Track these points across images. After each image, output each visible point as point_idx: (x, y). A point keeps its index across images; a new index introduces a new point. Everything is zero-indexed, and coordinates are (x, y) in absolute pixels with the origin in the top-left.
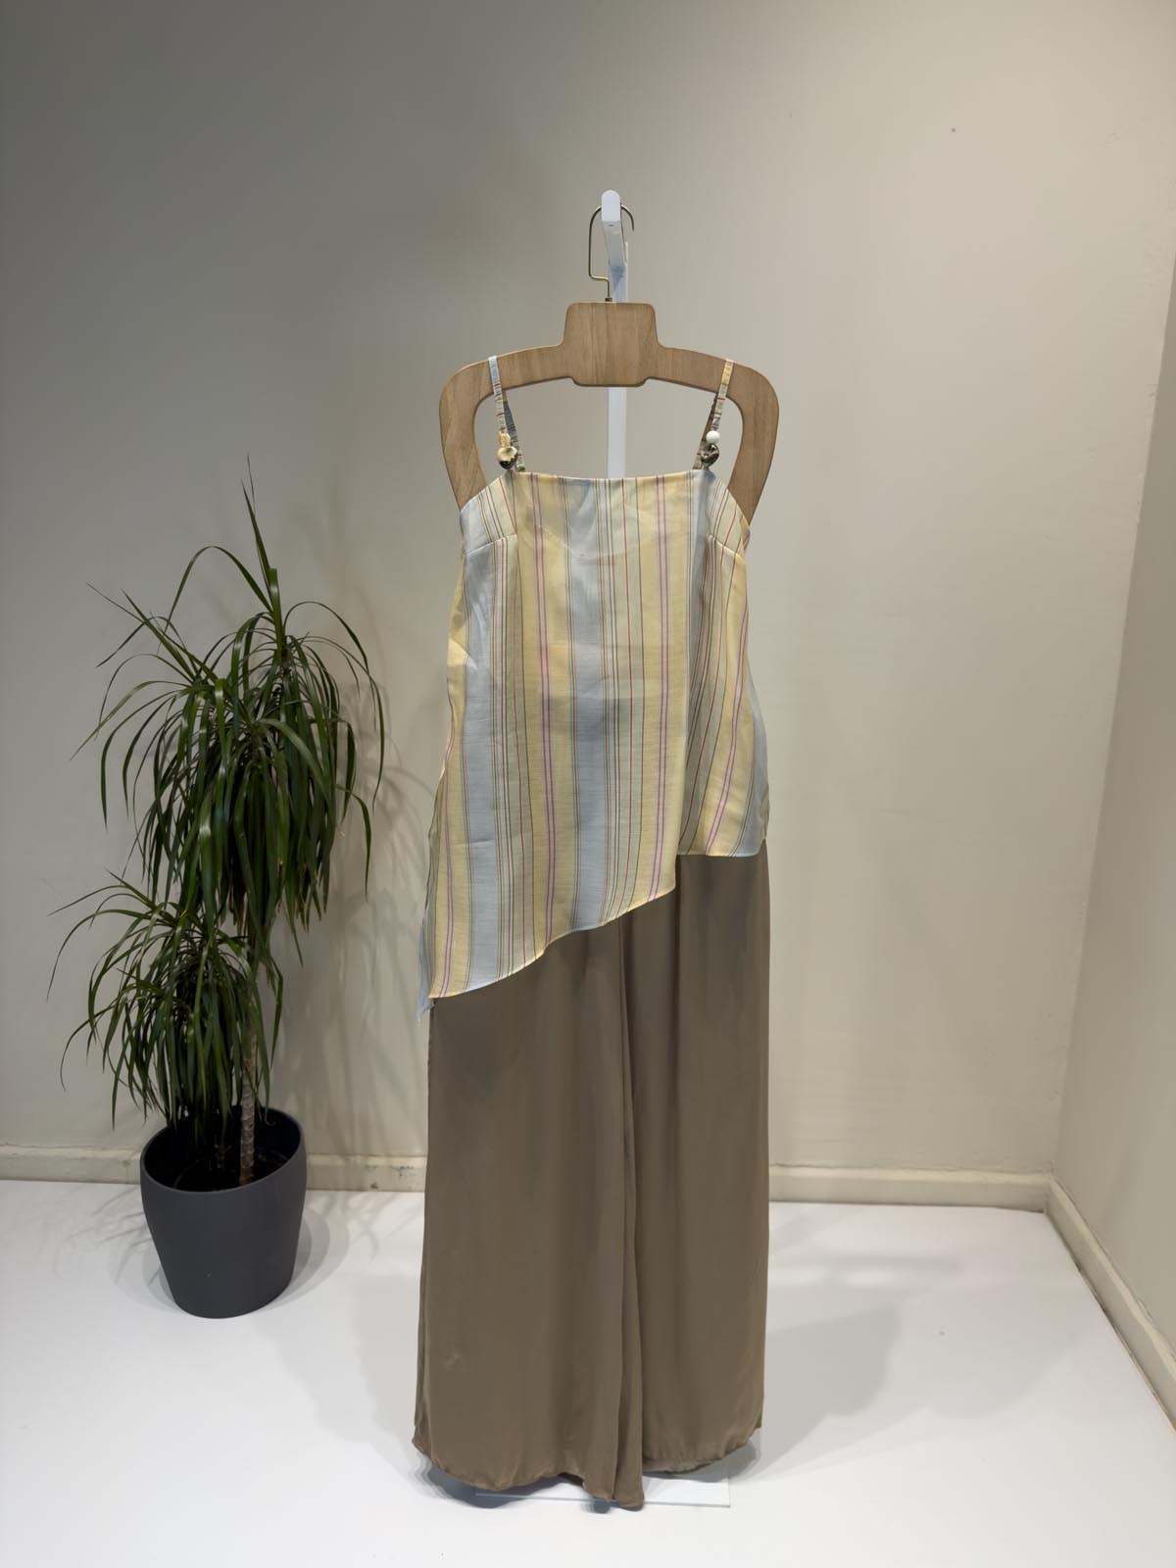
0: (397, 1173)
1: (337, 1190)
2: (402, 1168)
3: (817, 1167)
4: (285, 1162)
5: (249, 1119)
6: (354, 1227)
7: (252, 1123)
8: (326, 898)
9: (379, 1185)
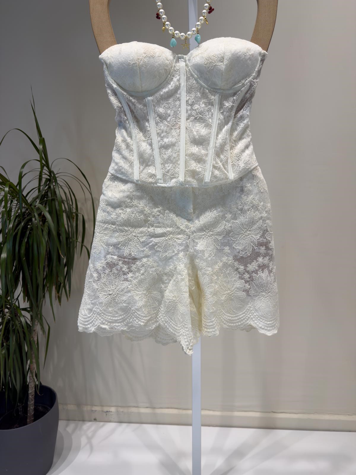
0: (105, 414)
1: (80, 421)
2: (107, 411)
3: (290, 413)
4: (50, 410)
5: (32, 392)
6: (84, 440)
7: (33, 393)
8: (70, 290)
9: (97, 419)
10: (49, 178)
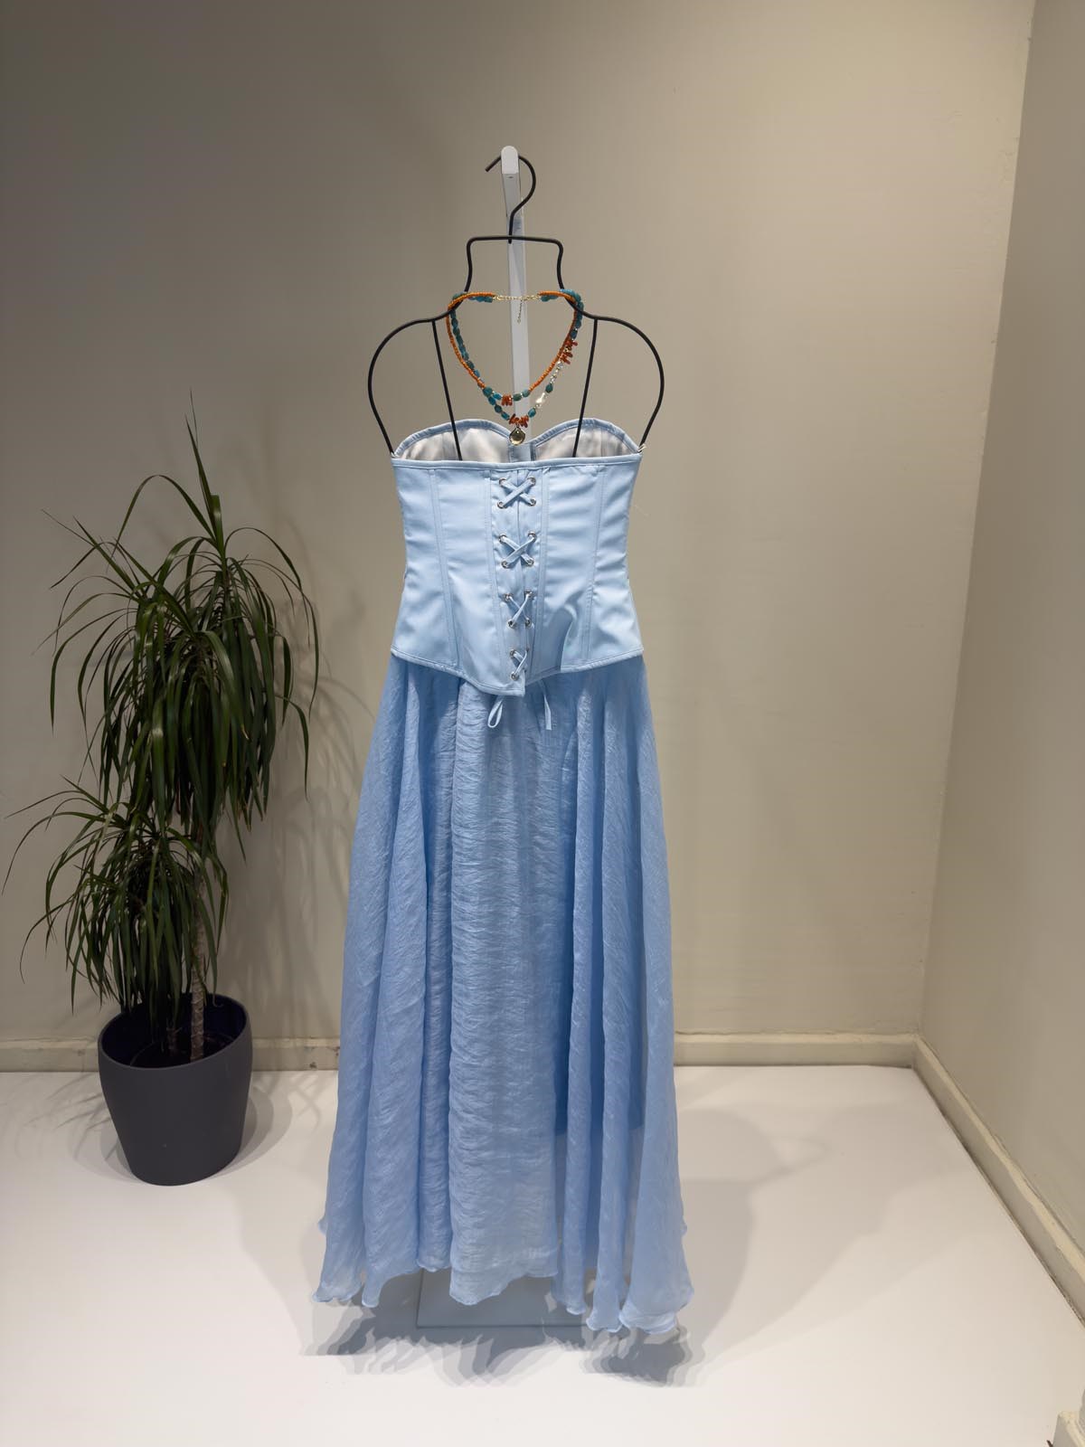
1: (279, 1070)
4: (231, 1041)
5: (198, 1004)
8: (266, 799)
9: (317, 1064)
10: (220, 570)
